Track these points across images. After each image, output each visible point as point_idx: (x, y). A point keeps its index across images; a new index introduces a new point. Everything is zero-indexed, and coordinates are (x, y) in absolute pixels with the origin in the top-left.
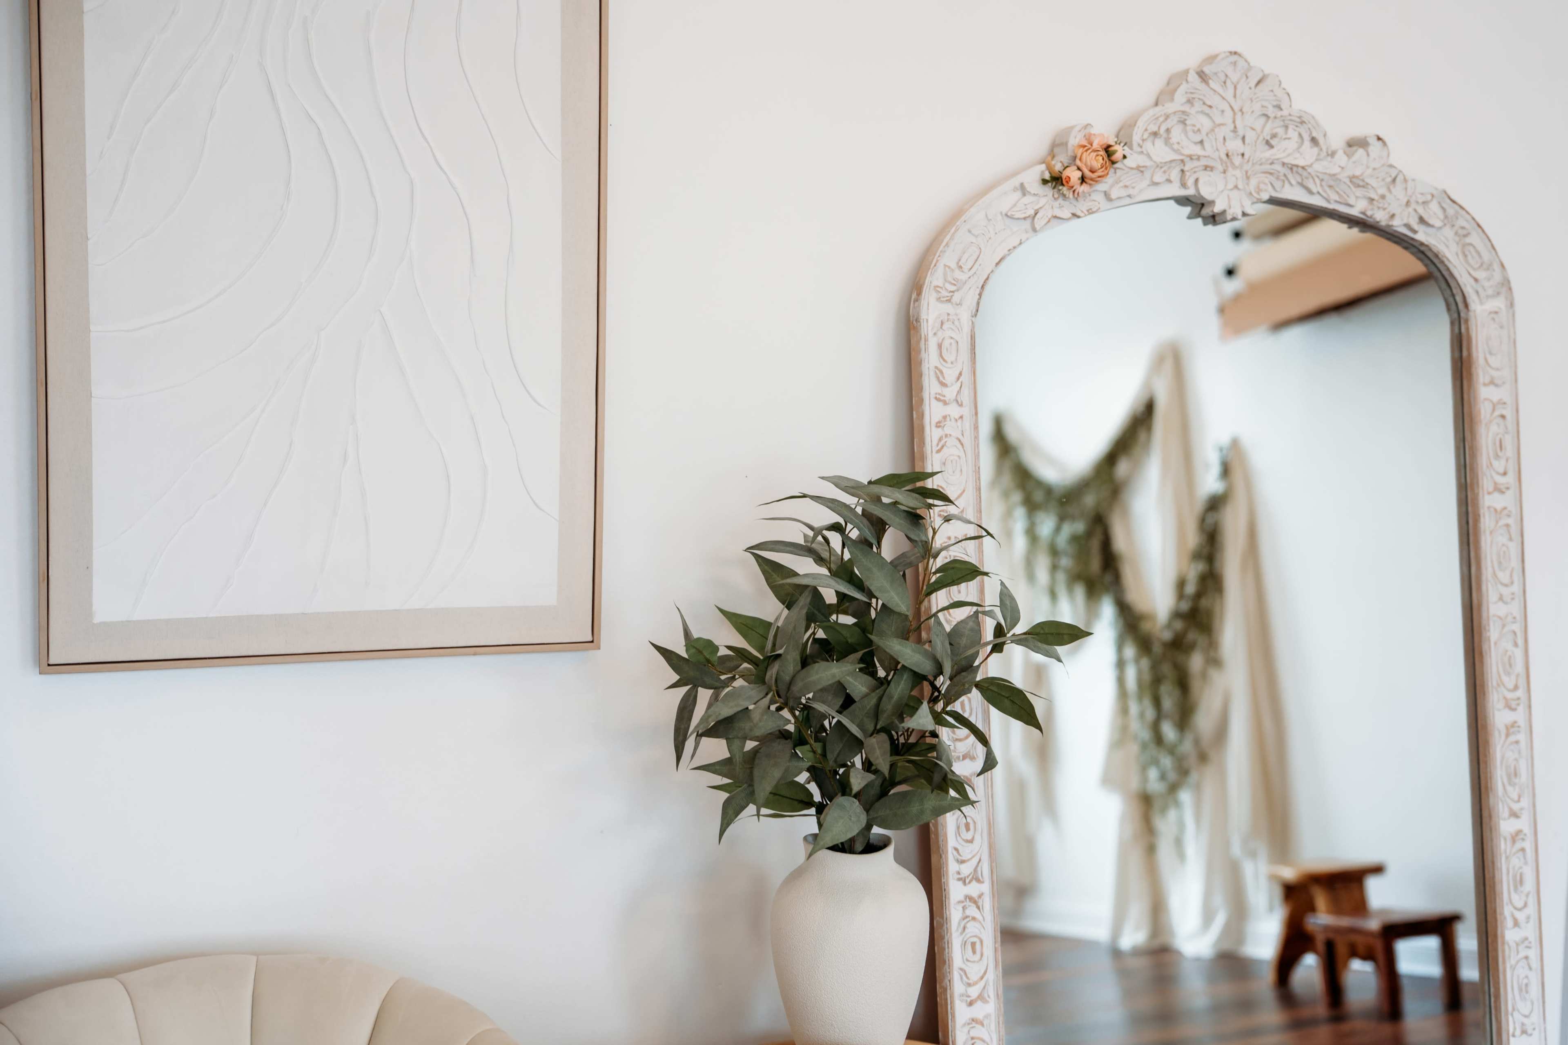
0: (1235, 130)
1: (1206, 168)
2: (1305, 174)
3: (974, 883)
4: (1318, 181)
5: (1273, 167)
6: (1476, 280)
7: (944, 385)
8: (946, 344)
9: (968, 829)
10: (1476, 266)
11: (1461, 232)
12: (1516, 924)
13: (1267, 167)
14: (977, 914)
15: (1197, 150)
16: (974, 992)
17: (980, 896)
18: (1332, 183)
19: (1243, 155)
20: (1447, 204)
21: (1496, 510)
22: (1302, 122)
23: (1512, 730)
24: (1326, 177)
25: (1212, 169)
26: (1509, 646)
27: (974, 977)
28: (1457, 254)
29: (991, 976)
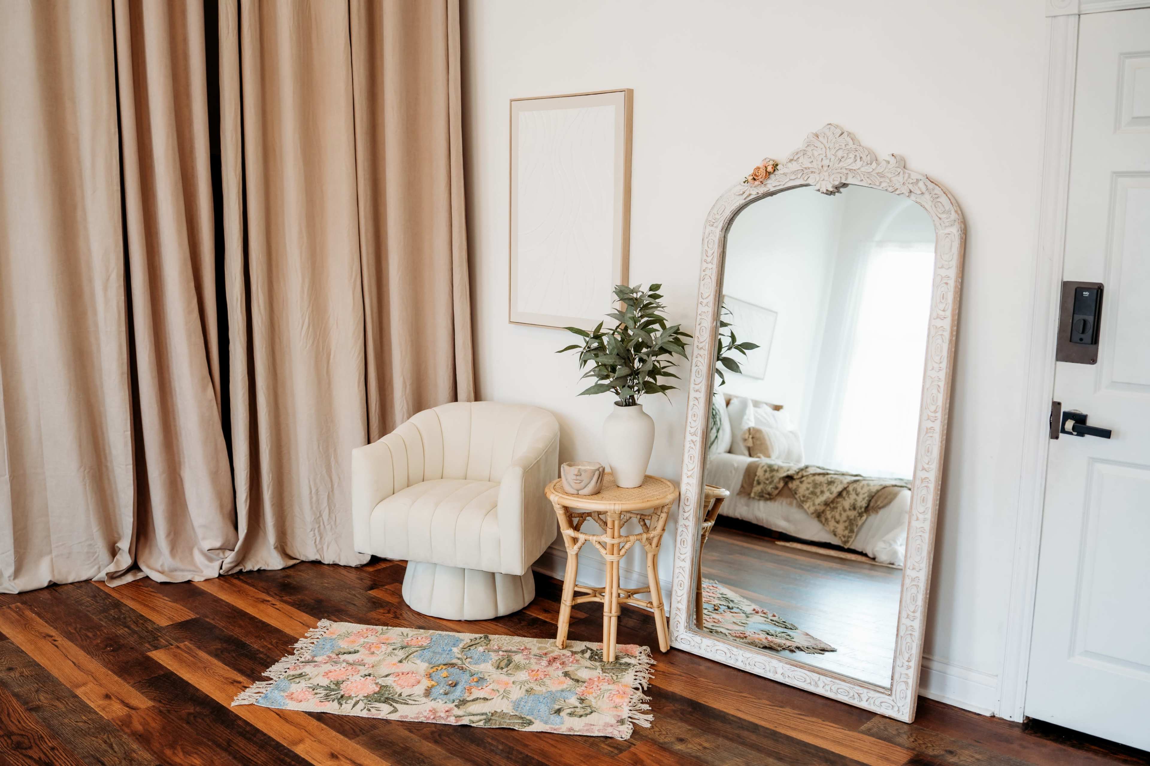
0: (826, 156)
1: (812, 172)
2: (856, 173)
3: (694, 436)
4: (862, 176)
5: (842, 170)
6: (940, 219)
7: (707, 256)
8: (710, 242)
9: (695, 417)
10: (941, 212)
11: (934, 196)
12: (917, 519)
13: (839, 171)
14: (694, 447)
15: (810, 165)
16: (689, 473)
17: (696, 441)
18: (868, 176)
19: (829, 166)
20: (929, 183)
21: (936, 327)
22: (857, 151)
23: (929, 430)
24: (865, 173)
25: (814, 172)
26: (935, 391)
27: (690, 469)
28: (931, 206)
29: (696, 469)
